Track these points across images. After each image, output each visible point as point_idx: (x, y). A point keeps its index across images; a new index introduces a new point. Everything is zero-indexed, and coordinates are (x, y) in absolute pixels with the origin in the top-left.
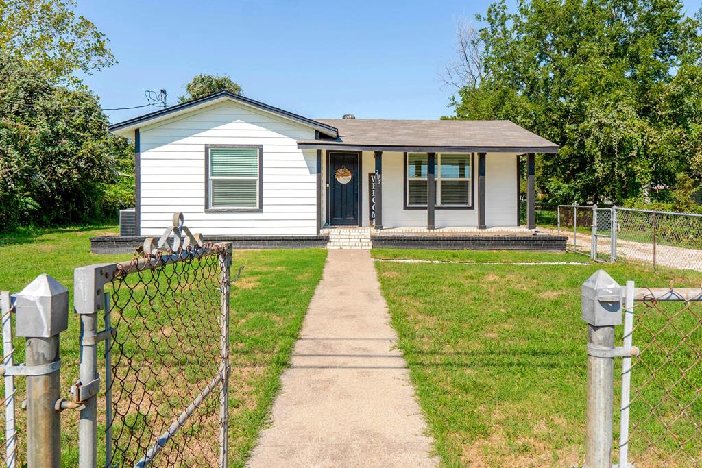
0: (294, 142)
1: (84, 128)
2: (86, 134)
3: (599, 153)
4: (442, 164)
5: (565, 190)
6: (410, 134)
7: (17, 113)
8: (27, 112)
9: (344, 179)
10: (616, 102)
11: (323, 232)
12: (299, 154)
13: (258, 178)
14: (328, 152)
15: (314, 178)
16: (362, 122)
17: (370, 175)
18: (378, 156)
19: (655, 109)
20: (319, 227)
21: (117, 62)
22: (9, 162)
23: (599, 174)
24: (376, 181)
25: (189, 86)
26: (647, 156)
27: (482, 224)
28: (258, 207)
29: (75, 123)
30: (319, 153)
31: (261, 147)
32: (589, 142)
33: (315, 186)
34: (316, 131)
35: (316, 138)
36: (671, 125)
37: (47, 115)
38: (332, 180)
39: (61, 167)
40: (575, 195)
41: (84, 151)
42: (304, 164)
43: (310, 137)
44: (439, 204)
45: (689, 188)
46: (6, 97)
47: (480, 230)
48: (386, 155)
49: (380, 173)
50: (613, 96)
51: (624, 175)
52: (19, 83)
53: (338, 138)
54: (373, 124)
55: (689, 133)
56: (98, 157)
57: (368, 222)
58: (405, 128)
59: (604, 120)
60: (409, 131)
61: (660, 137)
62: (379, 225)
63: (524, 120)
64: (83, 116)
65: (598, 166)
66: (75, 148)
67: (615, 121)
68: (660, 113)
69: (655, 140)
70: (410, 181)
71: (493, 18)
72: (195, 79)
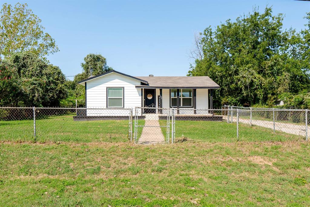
0: (134, 86)
1: (58, 80)
2: (58, 82)
3: (244, 87)
4: (182, 92)
5: (234, 101)
6: (172, 82)
7: (37, 75)
8: (41, 74)
9: (150, 98)
10: (249, 68)
11: (144, 115)
12: (136, 90)
13: (123, 97)
14: (144, 89)
15: (140, 97)
16: (156, 78)
17: (158, 96)
18: (161, 90)
19: (264, 71)
20: (142, 113)
21: (59, 51)
22: (39, 92)
23: (245, 95)
24: (160, 98)
25: (85, 58)
26: (261, 88)
27: (195, 113)
28: (123, 107)
29: (55, 78)
30: (142, 89)
31: (124, 88)
32: (239, 83)
33: (141, 100)
34: (141, 82)
35: (141, 85)
36: (271, 76)
37: (47, 75)
38: (146, 98)
39: (51, 94)
40: (238, 103)
41: (58, 88)
42: (137, 93)
43: (139, 84)
44: (182, 106)
45: (272, 100)
46: (34, 69)
47: (195, 114)
48: (163, 90)
49: (162, 96)
50: (247, 66)
51: (253, 95)
52: (37, 64)
53: (148, 85)
54: (159, 78)
55: (276, 80)
56: (63, 90)
57: (158, 112)
58: (170, 80)
59: (244, 75)
60: (172, 81)
61: (266, 81)
62: (161, 113)
63: (218, 74)
64: (57, 75)
65: (244, 92)
66: (55, 87)
67: (248, 76)
68: (266, 72)
69: (264, 82)
70: (172, 98)
71: (207, 33)
72: (88, 56)
